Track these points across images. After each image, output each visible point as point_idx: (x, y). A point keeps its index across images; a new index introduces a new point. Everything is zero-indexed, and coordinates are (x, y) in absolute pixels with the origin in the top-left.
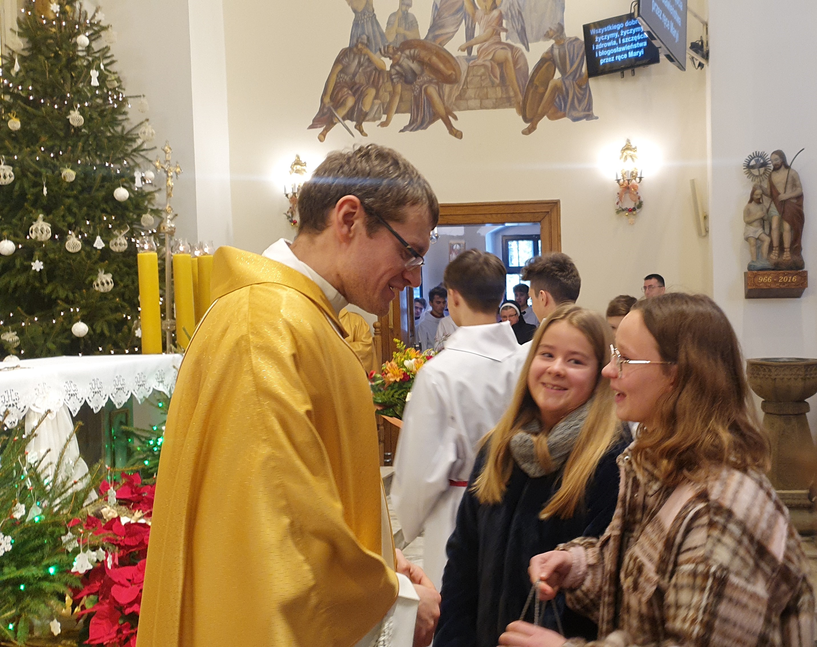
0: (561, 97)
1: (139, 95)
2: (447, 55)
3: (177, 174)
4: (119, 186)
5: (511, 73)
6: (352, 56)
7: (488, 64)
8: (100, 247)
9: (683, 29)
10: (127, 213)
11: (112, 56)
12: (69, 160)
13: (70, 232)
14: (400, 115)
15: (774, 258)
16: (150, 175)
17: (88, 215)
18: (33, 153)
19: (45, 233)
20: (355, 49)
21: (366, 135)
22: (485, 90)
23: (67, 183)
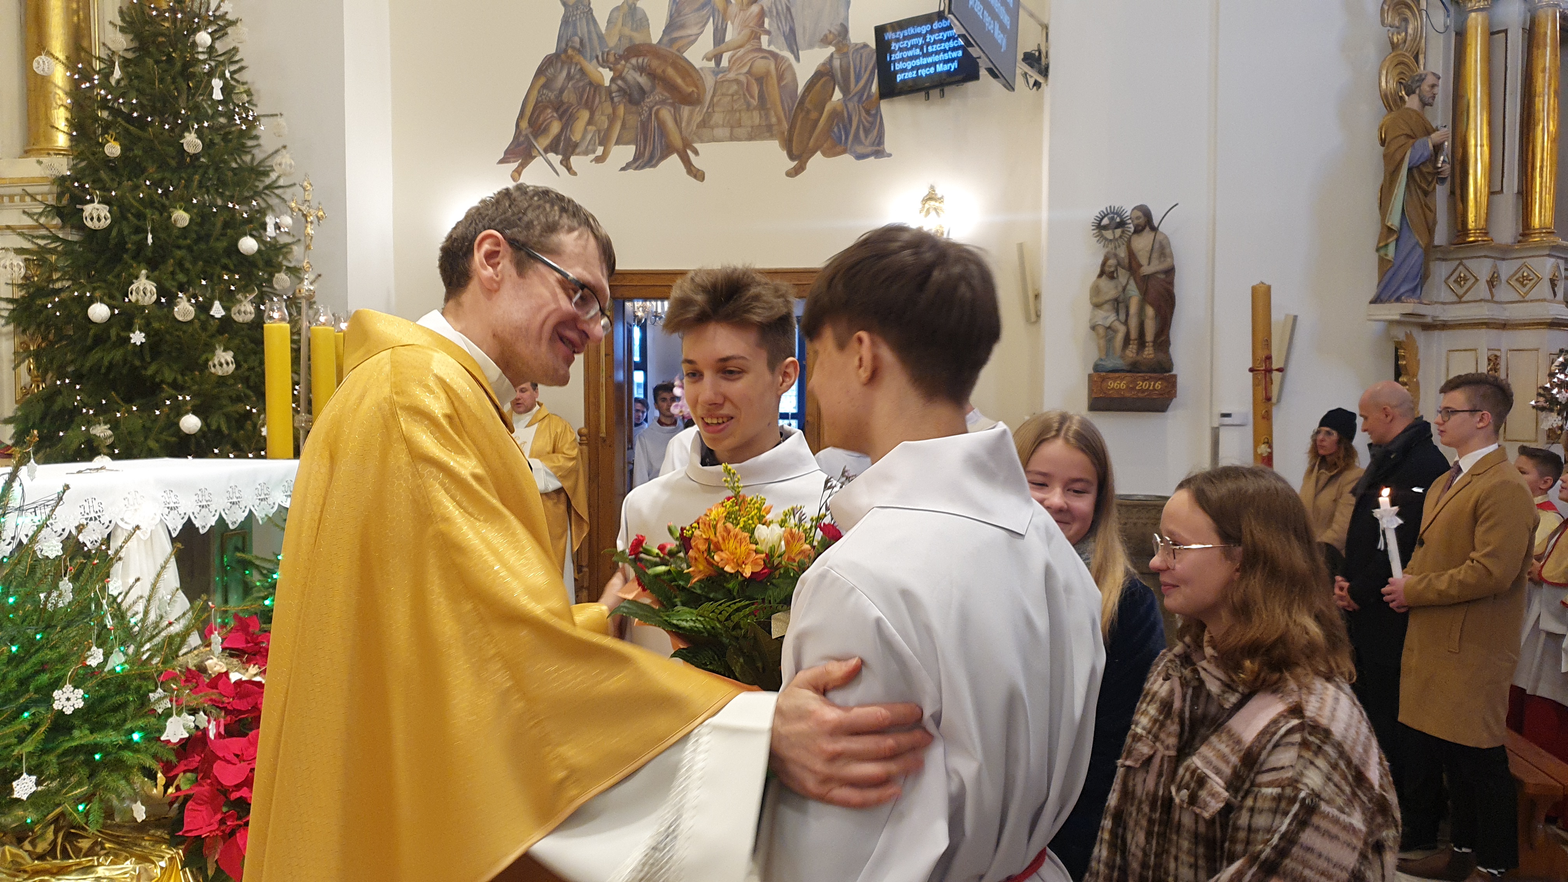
0: (841, 126)
1: (274, 113)
2: (687, 67)
3: (319, 219)
4: (245, 235)
5: (774, 92)
6: (559, 65)
7: (743, 78)
8: (218, 316)
9: (1013, 34)
10: (255, 271)
11: (242, 60)
12: (182, 199)
13: (180, 295)
14: (621, 146)
15: (1131, 355)
16: (287, 221)
17: (204, 272)
18: (136, 188)
19: (149, 294)
20: (563, 56)
21: (575, 174)
22: (738, 114)
23: (180, 228)
